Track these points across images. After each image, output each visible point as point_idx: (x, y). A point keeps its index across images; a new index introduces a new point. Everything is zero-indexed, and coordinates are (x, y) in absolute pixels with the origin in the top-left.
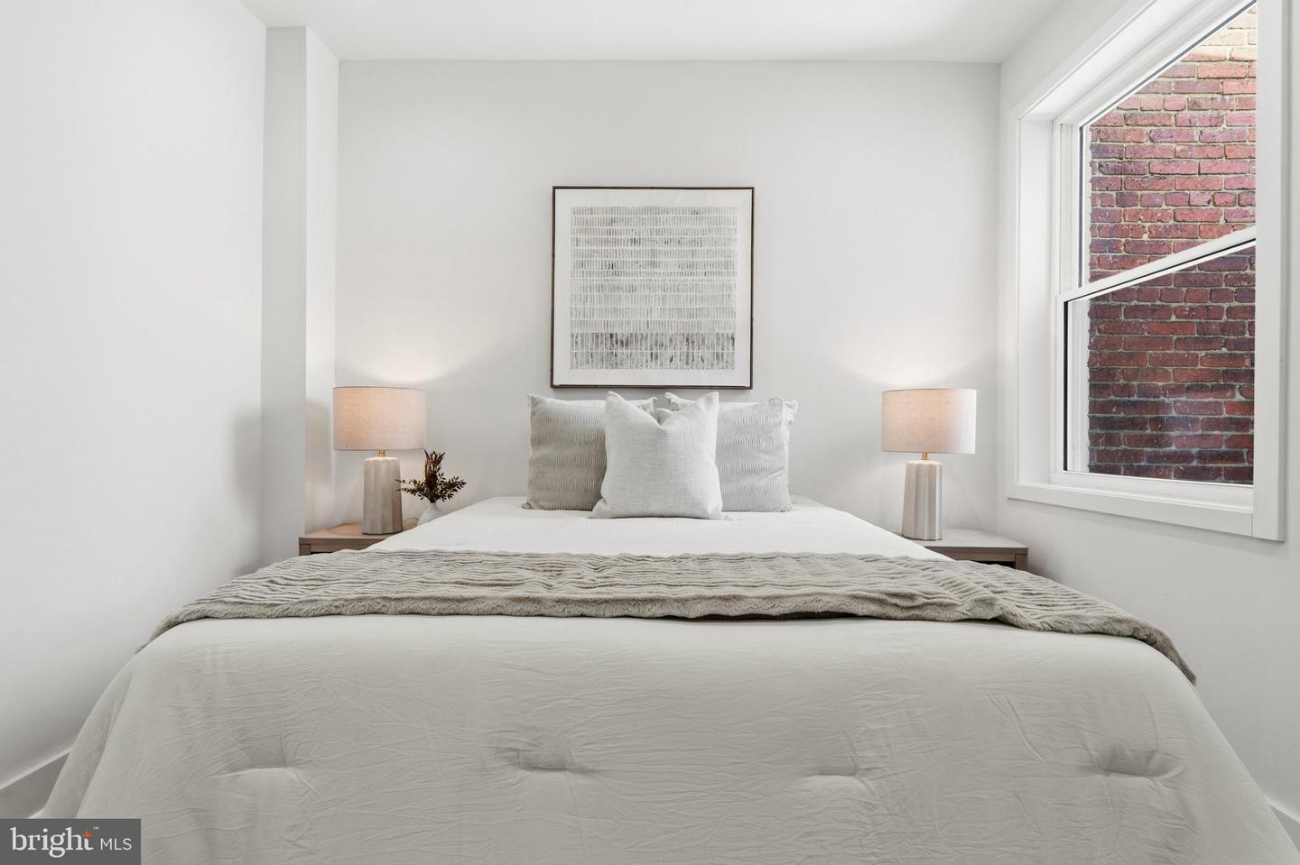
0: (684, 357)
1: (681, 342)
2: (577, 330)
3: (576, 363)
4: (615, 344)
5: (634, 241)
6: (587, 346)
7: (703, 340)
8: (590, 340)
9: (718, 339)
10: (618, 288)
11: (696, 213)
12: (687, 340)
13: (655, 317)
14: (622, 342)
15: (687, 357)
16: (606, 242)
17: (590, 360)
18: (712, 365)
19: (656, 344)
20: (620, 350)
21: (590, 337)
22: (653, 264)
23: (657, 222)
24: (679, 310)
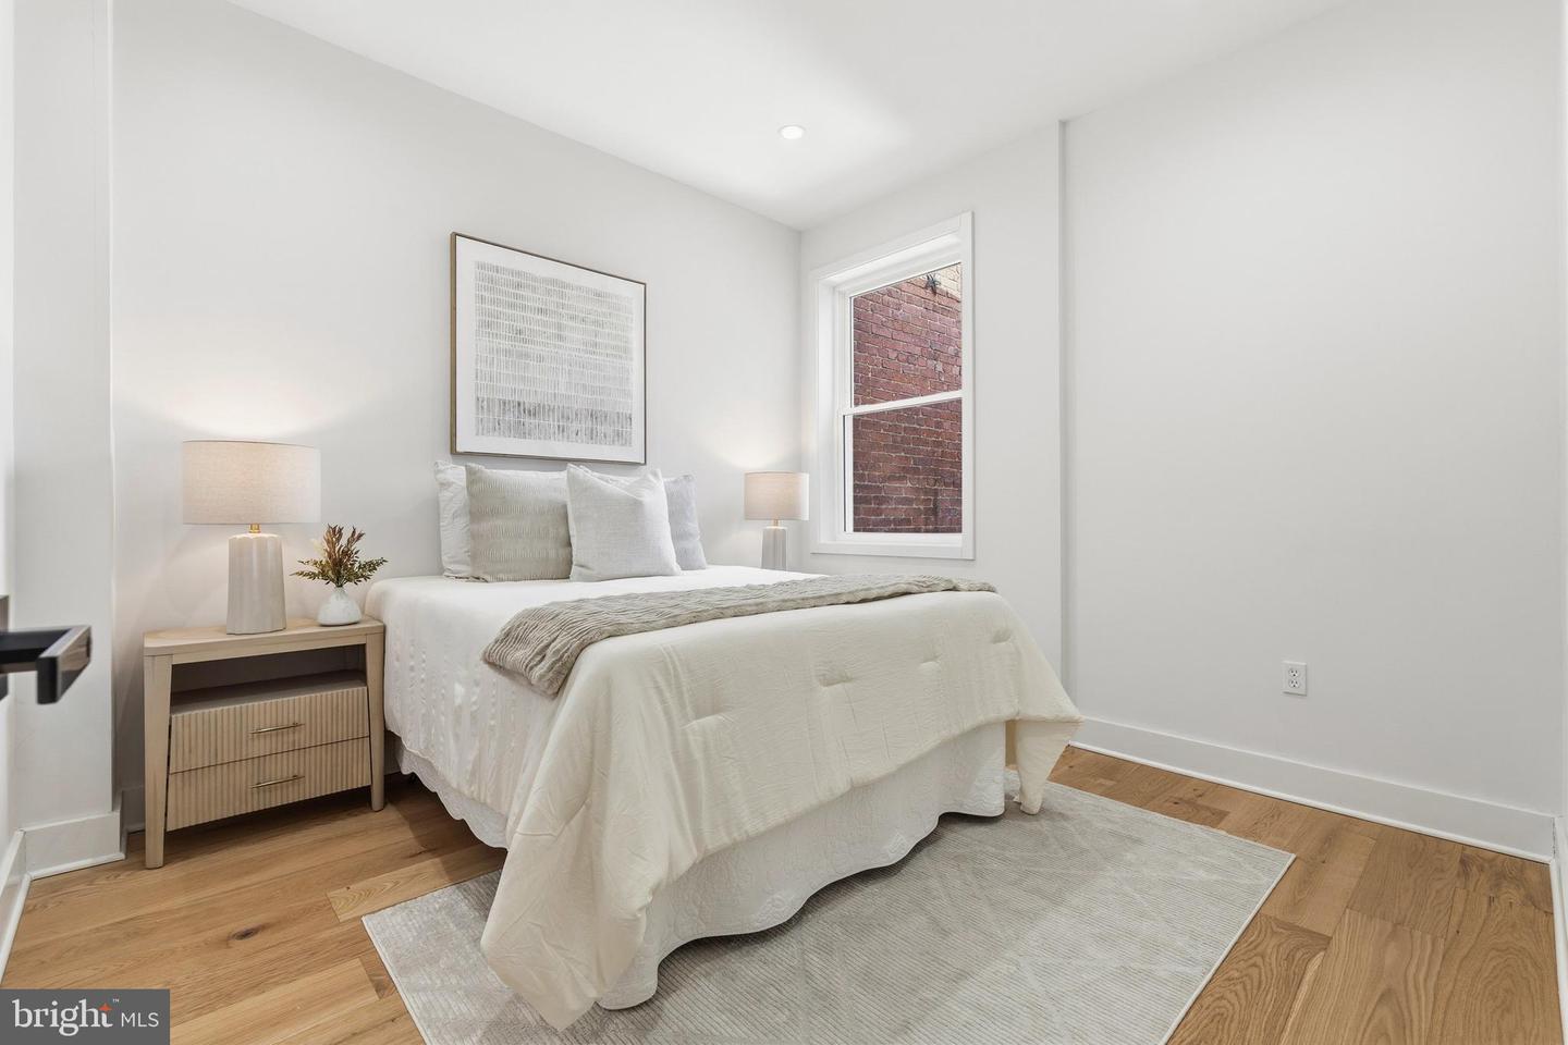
0: (588, 432)
1: (586, 418)
2: (483, 395)
3: (482, 429)
4: (522, 415)
5: (541, 311)
6: (494, 412)
7: (606, 417)
8: (497, 406)
9: (618, 417)
10: (527, 356)
11: (598, 295)
12: (592, 415)
13: (562, 390)
14: (530, 411)
15: (592, 433)
16: (512, 306)
17: (497, 428)
18: (613, 441)
19: (563, 417)
20: (527, 420)
21: (497, 402)
22: (560, 337)
23: (562, 296)
24: (584, 386)
